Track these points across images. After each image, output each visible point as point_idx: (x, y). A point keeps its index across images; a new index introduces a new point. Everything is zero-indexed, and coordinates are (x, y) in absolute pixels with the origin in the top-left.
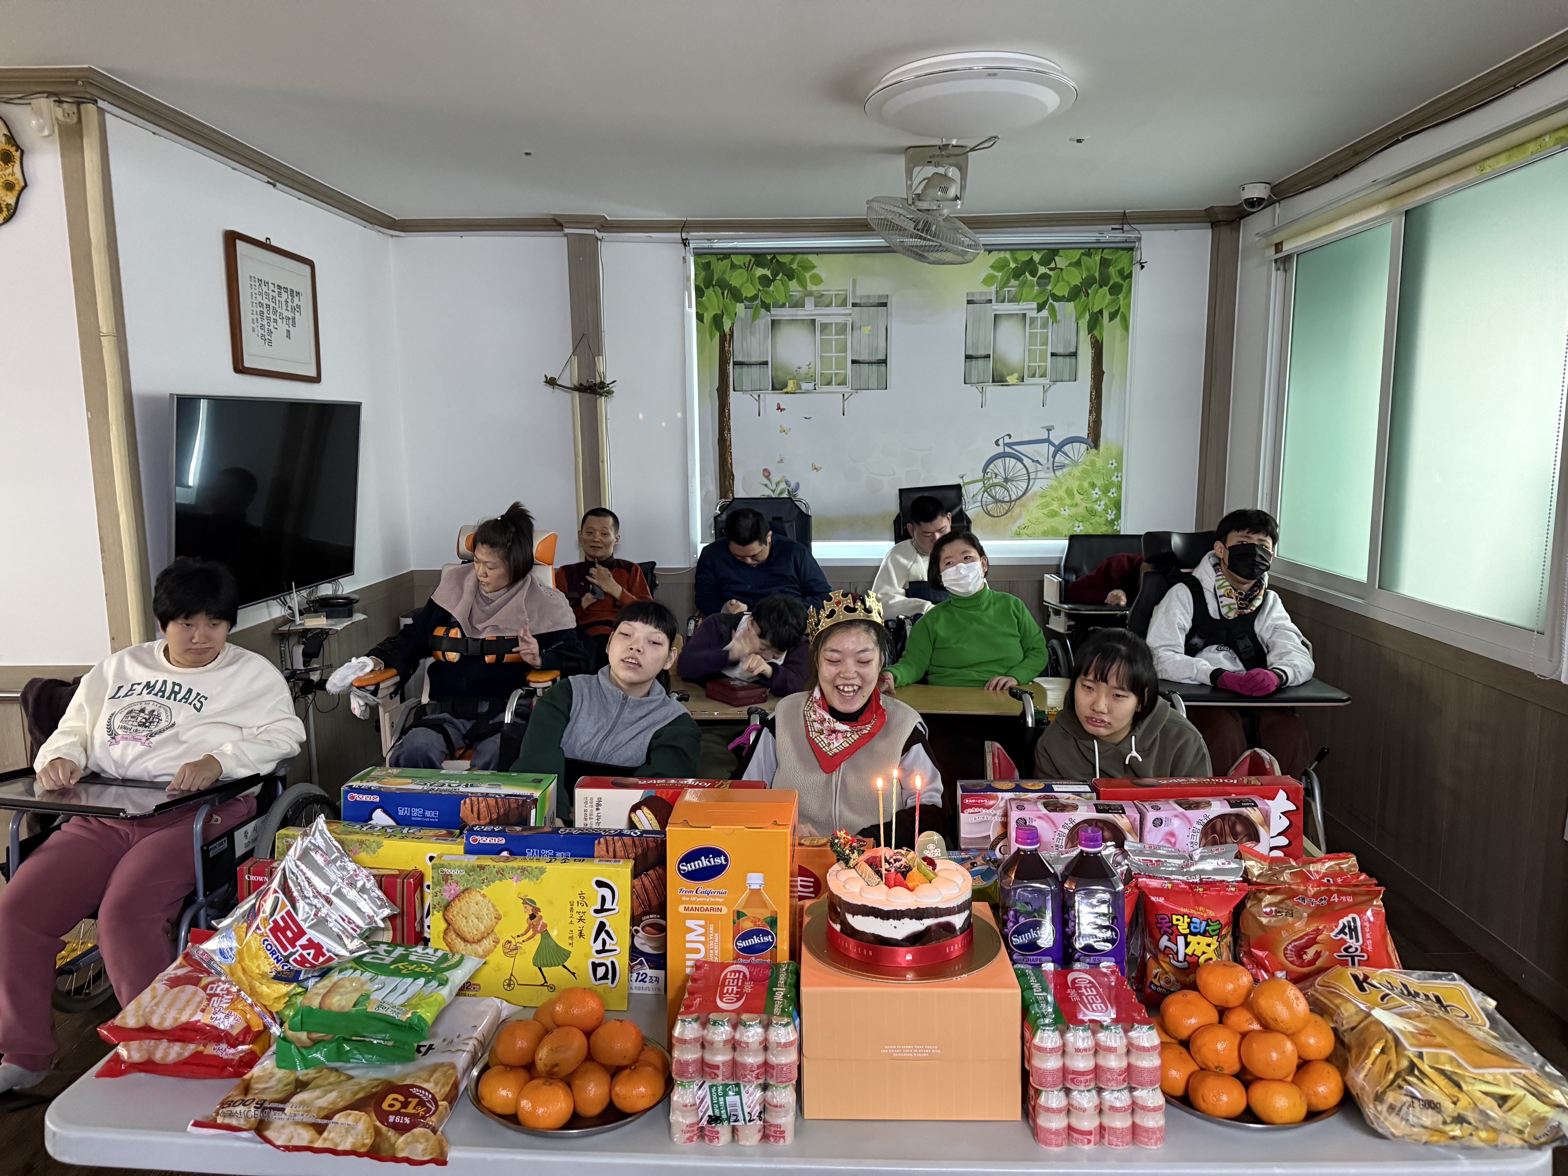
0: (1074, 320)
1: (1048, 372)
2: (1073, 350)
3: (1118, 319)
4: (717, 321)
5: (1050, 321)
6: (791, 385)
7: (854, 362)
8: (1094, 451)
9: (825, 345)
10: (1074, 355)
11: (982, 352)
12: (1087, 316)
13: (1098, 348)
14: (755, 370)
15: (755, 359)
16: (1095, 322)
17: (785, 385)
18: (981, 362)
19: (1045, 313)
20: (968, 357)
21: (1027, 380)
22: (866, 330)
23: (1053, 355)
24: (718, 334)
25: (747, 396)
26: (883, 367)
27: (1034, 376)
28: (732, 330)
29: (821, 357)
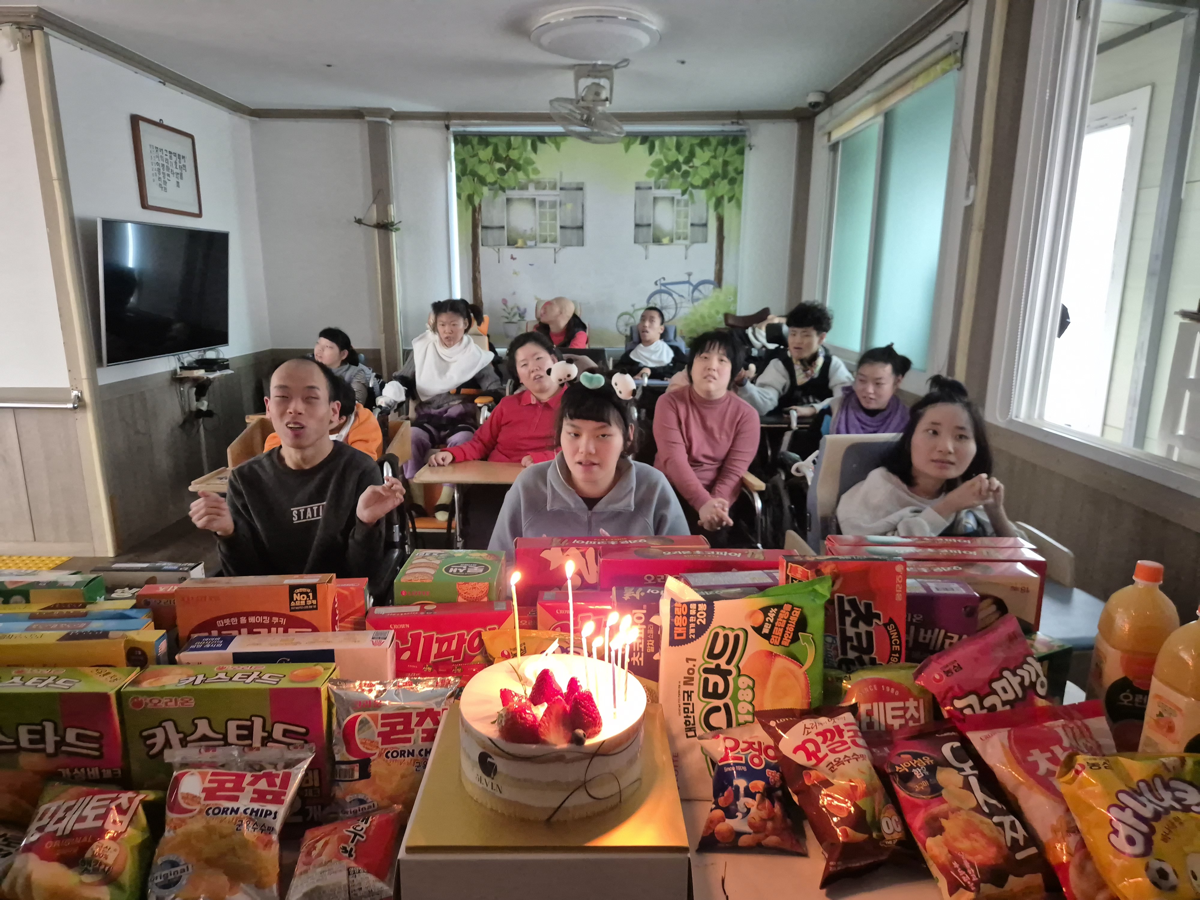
0: (705, 201)
1: (689, 237)
2: (704, 222)
3: (733, 202)
4: (470, 198)
5: (690, 202)
6: (520, 243)
7: (562, 227)
8: (718, 290)
9: (542, 215)
10: (705, 225)
11: (645, 222)
12: (714, 200)
13: (720, 221)
14: (496, 233)
15: (496, 223)
16: (719, 202)
17: (516, 243)
18: (644, 230)
19: (686, 197)
20: (637, 226)
21: (675, 241)
22: (569, 206)
23: (692, 225)
24: (471, 208)
25: (490, 250)
26: (580, 232)
27: (679, 238)
28: (480, 205)
29: (540, 224)
